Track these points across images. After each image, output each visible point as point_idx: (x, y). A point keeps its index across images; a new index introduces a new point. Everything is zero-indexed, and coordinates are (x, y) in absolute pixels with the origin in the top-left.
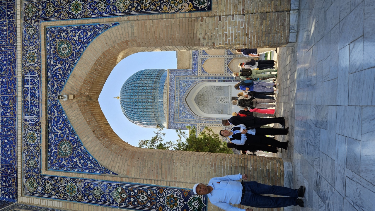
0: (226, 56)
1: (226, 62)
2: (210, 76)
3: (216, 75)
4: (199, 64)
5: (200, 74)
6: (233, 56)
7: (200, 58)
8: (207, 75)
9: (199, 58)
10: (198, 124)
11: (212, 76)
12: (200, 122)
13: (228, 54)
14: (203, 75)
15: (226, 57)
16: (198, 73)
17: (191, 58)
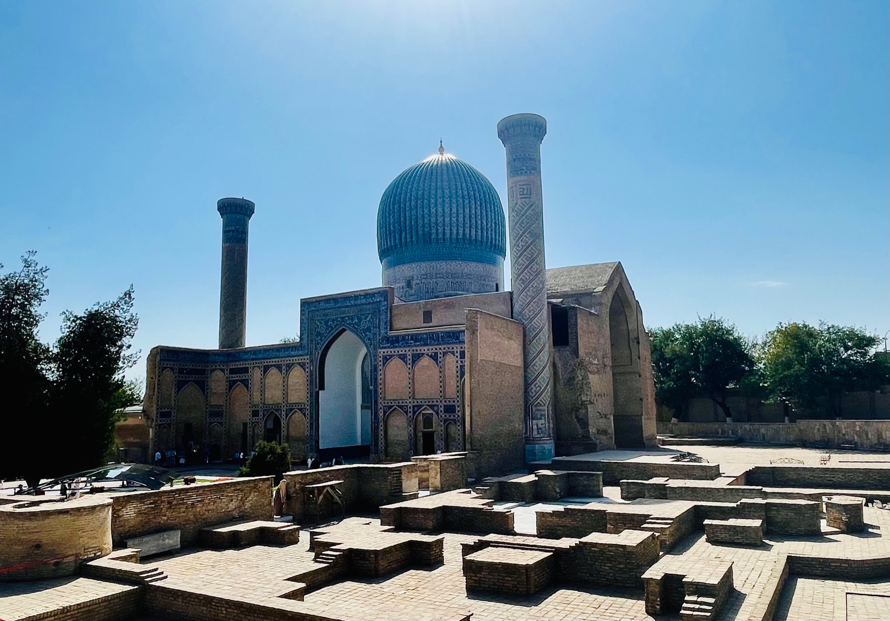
0: (410, 402)
1: (401, 404)
2: (379, 372)
3: (381, 384)
4: (397, 349)
5: (382, 353)
6: (410, 416)
7: (407, 351)
8: (380, 368)
9: (407, 349)
10: (308, 357)
11: (379, 377)
12: (311, 361)
13: (413, 406)
14: (380, 359)
15: (408, 402)
16: (383, 350)
17: (407, 333)
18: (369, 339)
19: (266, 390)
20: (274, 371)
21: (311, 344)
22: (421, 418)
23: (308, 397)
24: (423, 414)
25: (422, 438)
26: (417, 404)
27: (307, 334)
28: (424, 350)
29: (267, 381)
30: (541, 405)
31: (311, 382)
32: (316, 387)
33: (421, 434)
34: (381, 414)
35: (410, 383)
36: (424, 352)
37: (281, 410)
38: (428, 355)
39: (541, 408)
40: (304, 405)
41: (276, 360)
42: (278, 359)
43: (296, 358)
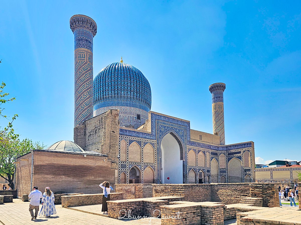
0: (197, 168)
1: (194, 168)
3: (187, 159)
4: (193, 147)
5: (188, 147)
8: (187, 153)
9: (196, 147)
10: (156, 141)
11: (187, 156)
12: (158, 143)
14: (187, 149)
18: (183, 140)
27: (155, 129)
28: (201, 149)
33: (199, 180)
34: (188, 172)
37: (141, 165)
38: (202, 151)
40: (154, 164)
41: (137, 138)
42: (139, 138)
43: (149, 140)
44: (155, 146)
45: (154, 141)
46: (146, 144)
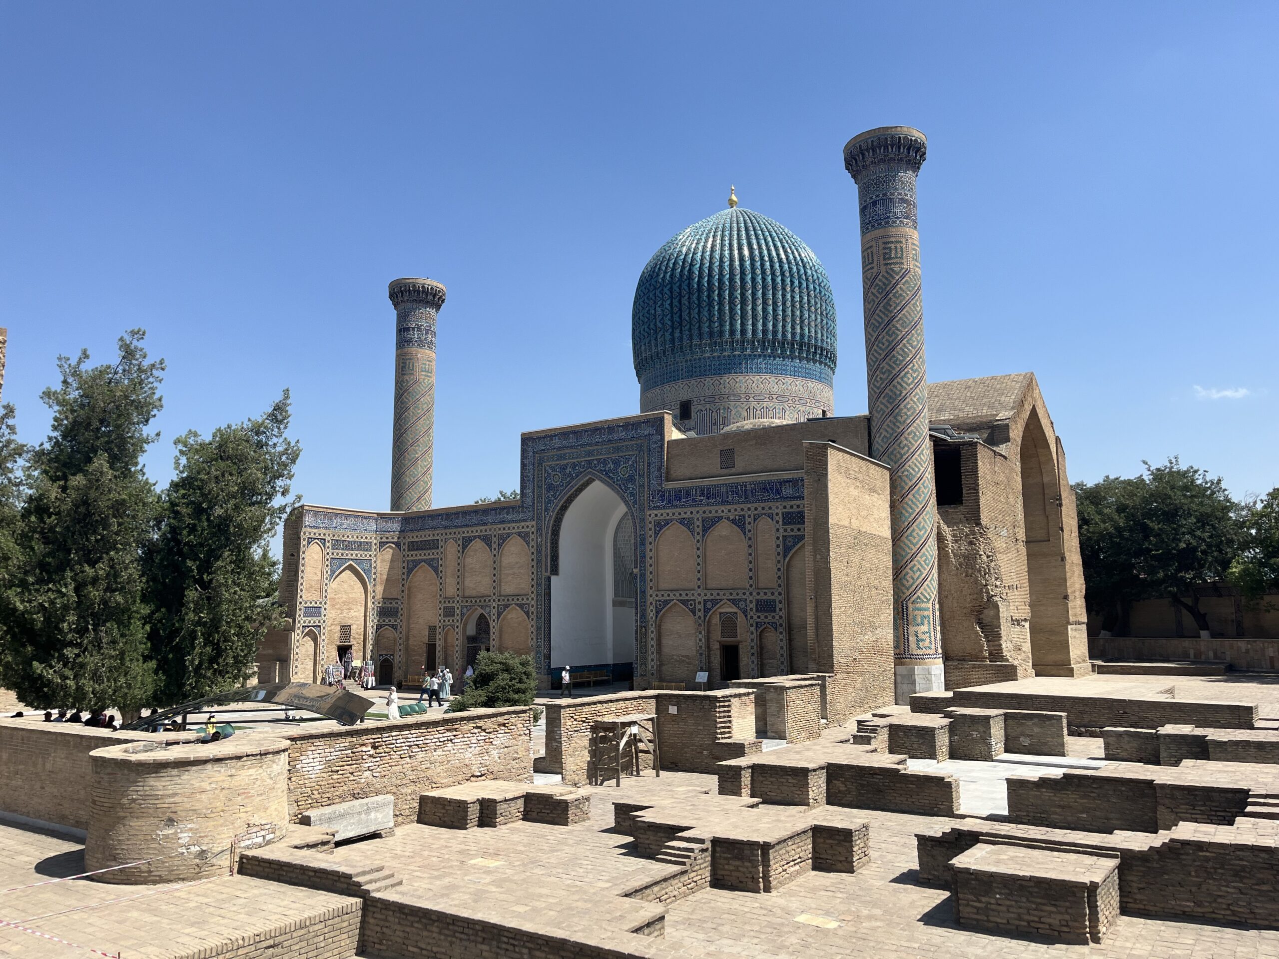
0: (699, 595)
1: (684, 597)
2: (649, 547)
3: (651, 566)
4: (679, 510)
5: (653, 515)
6: (700, 617)
7: (694, 513)
8: (650, 540)
9: (694, 510)
10: (534, 523)
11: (649, 554)
12: (539, 529)
13: (705, 600)
14: (650, 526)
15: (696, 594)
16: (656, 512)
17: (694, 485)
18: (632, 494)
19: (466, 574)
20: (478, 544)
21: (538, 502)
22: (716, 620)
23: (533, 586)
24: (720, 613)
25: (718, 652)
26: (712, 597)
27: (531, 487)
28: (723, 511)
29: (469, 560)
30: (922, 601)
31: (539, 562)
32: (546, 571)
33: (717, 646)
34: (651, 614)
35: (699, 564)
36: (722, 514)
37: (489, 606)
38: (728, 519)
39: (923, 605)
40: (528, 599)
41: (482, 528)
42: (486, 527)
43: (514, 525)
44: (533, 540)
45: (527, 523)
46: (507, 538)
